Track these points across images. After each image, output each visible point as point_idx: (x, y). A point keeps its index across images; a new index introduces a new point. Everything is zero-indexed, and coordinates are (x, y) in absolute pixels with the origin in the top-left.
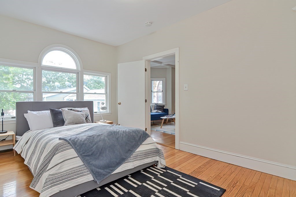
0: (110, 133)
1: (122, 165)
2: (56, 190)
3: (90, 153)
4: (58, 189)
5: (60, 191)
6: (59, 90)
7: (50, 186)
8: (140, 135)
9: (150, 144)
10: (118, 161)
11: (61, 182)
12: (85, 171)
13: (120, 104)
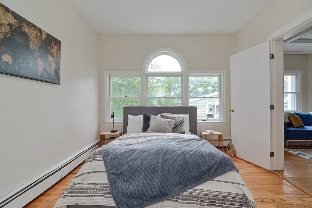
0: (161, 151)
1: (161, 202)
2: (72, 201)
3: (119, 171)
4: (75, 202)
5: (77, 205)
6: (203, 95)
7: (68, 195)
8: (212, 162)
9: (232, 183)
10: (153, 194)
11: (78, 194)
12: (106, 191)
13: (233, 111)
